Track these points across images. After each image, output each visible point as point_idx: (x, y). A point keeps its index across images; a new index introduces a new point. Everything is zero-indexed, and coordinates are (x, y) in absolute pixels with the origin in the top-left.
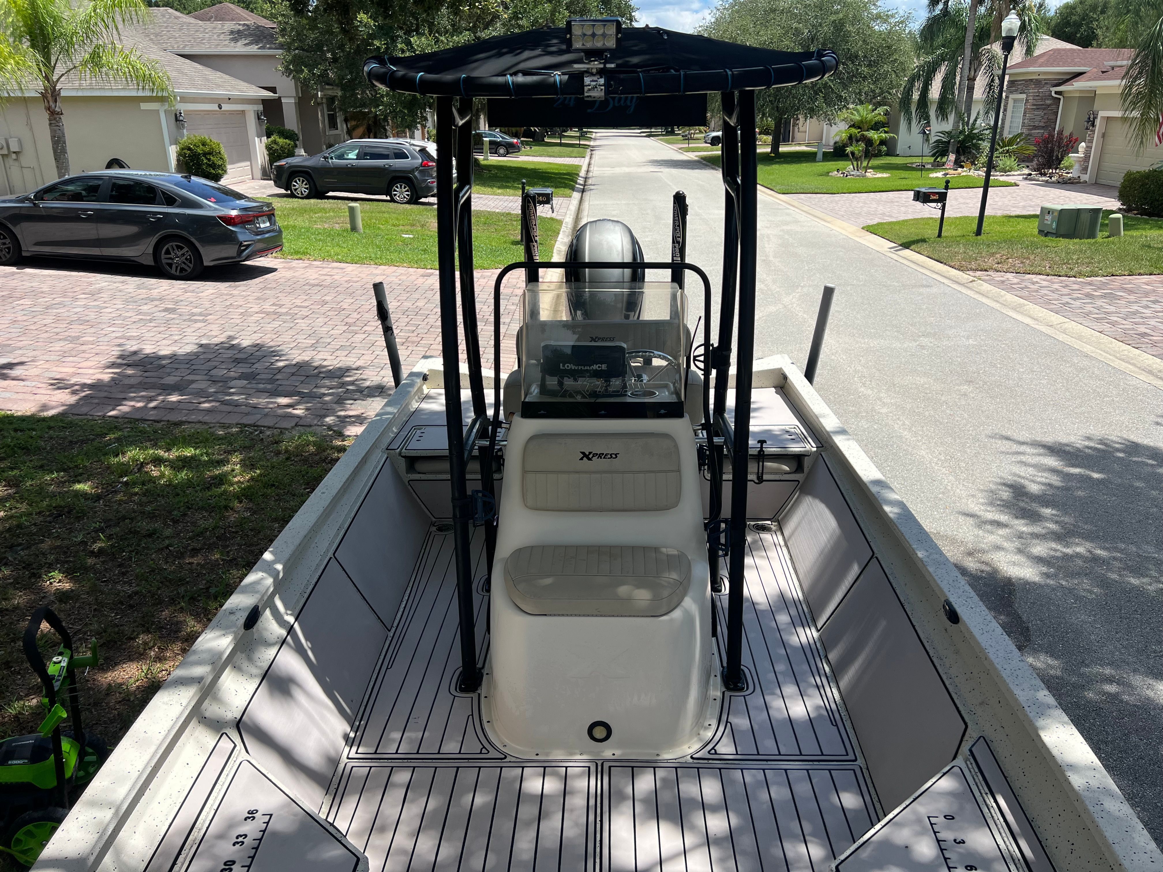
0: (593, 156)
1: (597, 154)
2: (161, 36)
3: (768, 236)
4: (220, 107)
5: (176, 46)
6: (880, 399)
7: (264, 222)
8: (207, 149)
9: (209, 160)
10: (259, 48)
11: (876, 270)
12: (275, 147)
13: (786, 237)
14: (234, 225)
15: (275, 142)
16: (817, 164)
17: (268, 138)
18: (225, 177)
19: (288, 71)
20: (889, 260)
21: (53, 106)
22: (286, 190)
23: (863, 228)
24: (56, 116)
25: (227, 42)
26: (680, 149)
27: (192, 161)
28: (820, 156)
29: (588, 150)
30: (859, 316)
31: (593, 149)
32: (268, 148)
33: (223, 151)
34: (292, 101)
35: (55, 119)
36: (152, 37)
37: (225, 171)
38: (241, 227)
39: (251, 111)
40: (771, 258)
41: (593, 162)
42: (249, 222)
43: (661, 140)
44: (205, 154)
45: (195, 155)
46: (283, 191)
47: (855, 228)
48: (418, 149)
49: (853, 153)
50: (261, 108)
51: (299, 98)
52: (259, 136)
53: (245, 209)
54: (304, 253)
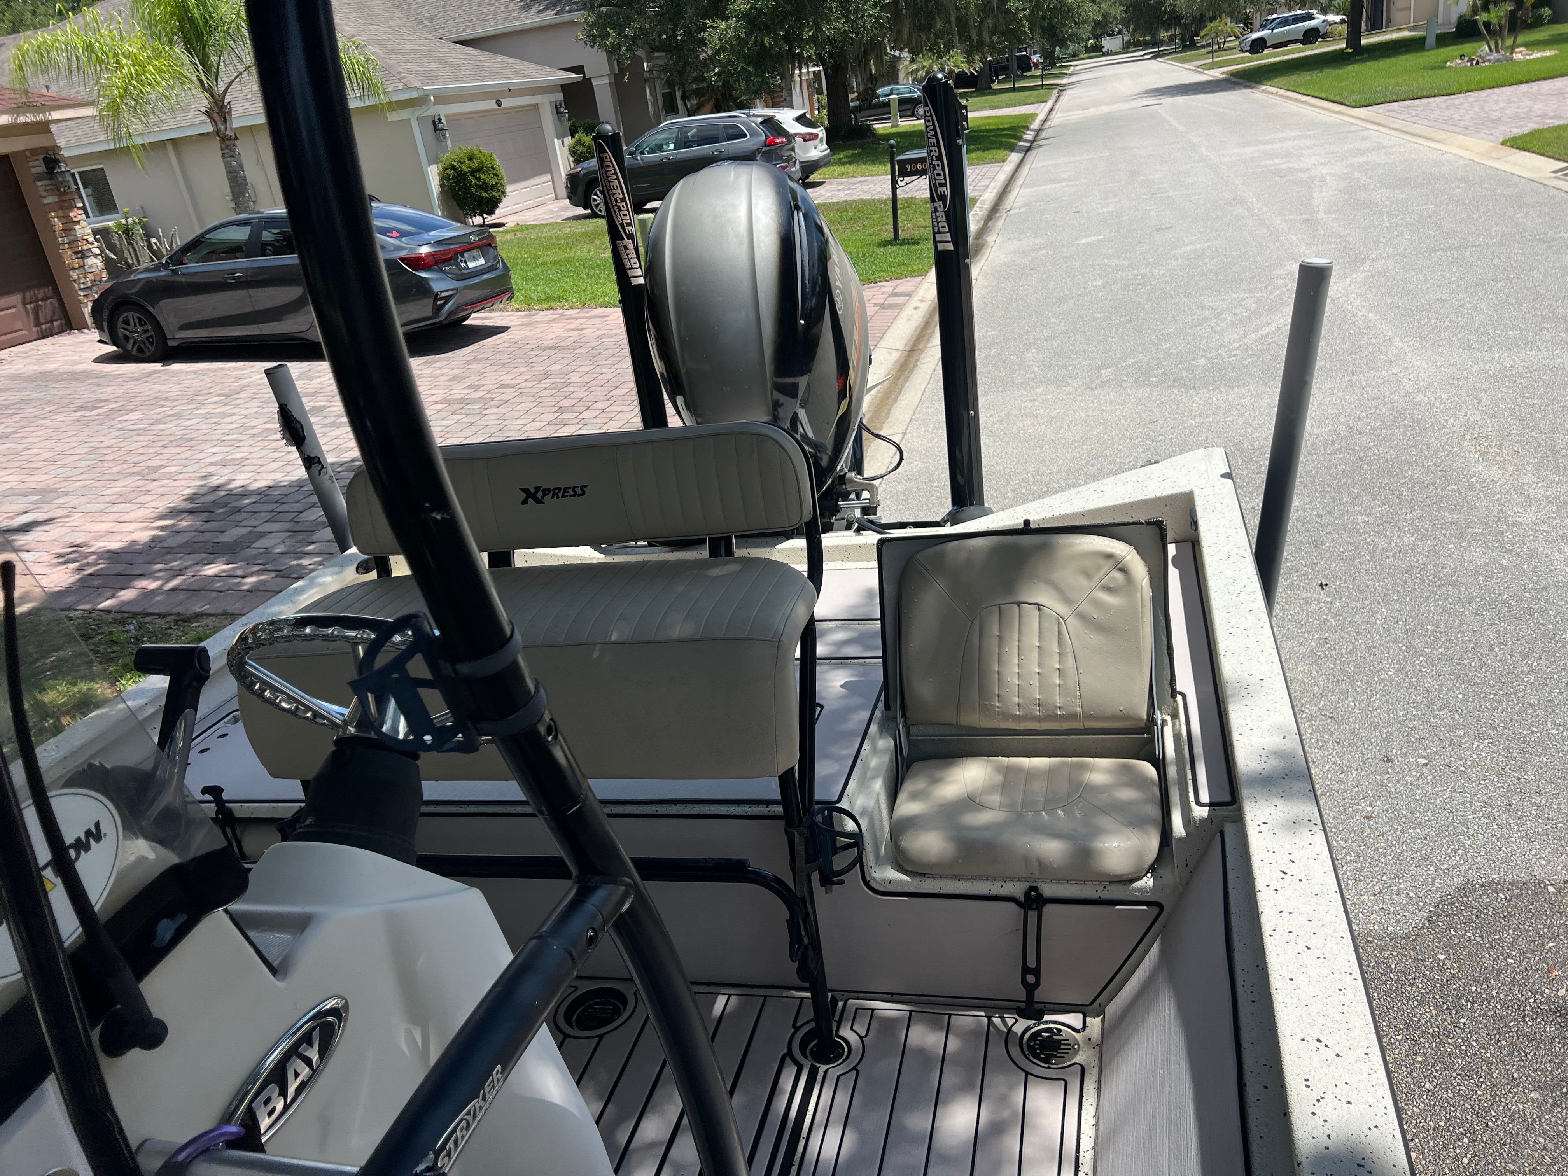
0: (1061, 98)
1: (1067, 95)
2: (437, 20)
3: (1322, 179)
4: (499, 103)
5: (454, 31)
6: (1519, 489)
7: (475, 259)
8: (475, 164)
9: (479, 179)
10: (556, 14)
11: (1527, 214)
12: (580, 148)
13: (1357, 175)
14: (427, 268)
15: (580, 142)
16: (1426, 53)
17: (573, 137)
18: (505, 200)
19: (592, 40)
20: (1553, 192)
21: (223, 128)
22: (585, 208)
23: (1503, 143)
24: (228, 143)
25: (516, 13)
26: (1199, 67)
27: (458, 184)
28: (1431, 40)
29: (1055, 91)
30: (1484, 306)
31: (1062, 89)
32: (573, 152)
33: (497, 163)
34: (606, 81)
35: (227, 147)
36: (426, 23)
37: (504, 192)
38: (437, 271)
39: (546, 103)
40: (1321, 215)
41: (1057, 107)
42: (447, 261)
43: (1172, 59)
44: (473, 172)
45: (460, 175)
46: (580, 211)
47: (1488, 145)
48: (760, 120)
49: (1487, 24)
50: (560, 97)
51: (615, 75)
52: (560, 137)
53: (440, 242)
54: (559, 299)
